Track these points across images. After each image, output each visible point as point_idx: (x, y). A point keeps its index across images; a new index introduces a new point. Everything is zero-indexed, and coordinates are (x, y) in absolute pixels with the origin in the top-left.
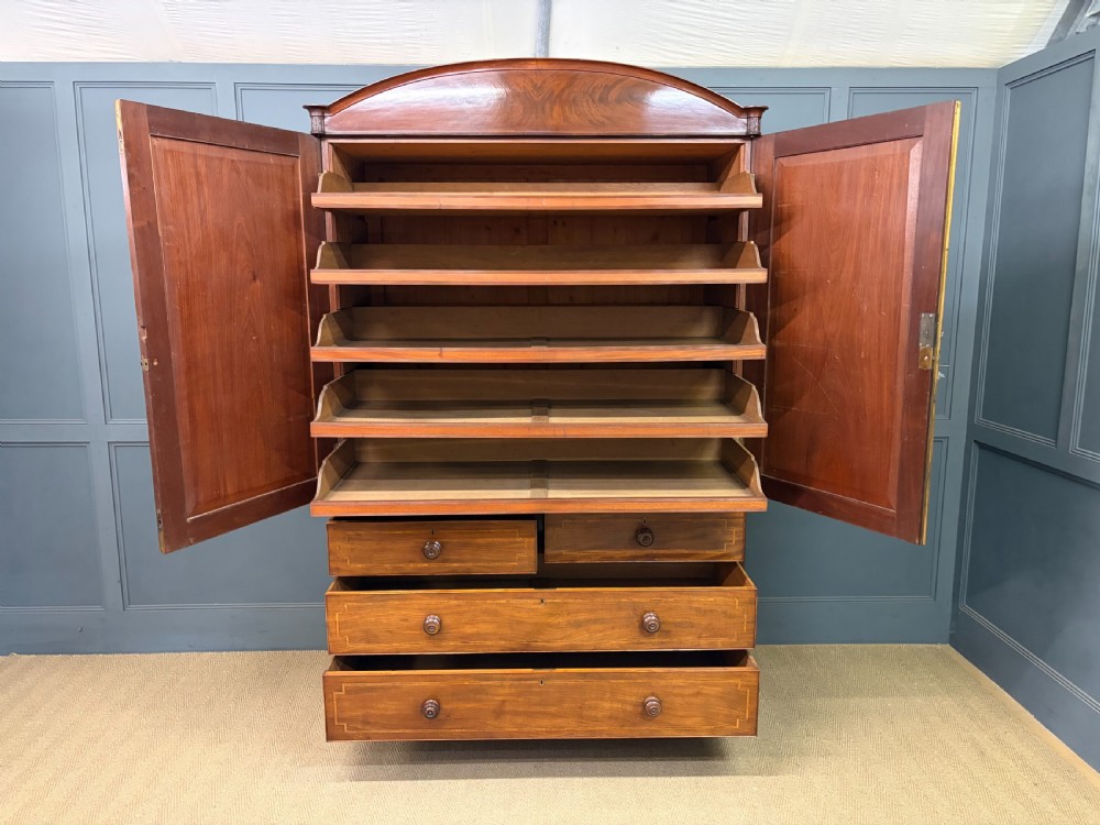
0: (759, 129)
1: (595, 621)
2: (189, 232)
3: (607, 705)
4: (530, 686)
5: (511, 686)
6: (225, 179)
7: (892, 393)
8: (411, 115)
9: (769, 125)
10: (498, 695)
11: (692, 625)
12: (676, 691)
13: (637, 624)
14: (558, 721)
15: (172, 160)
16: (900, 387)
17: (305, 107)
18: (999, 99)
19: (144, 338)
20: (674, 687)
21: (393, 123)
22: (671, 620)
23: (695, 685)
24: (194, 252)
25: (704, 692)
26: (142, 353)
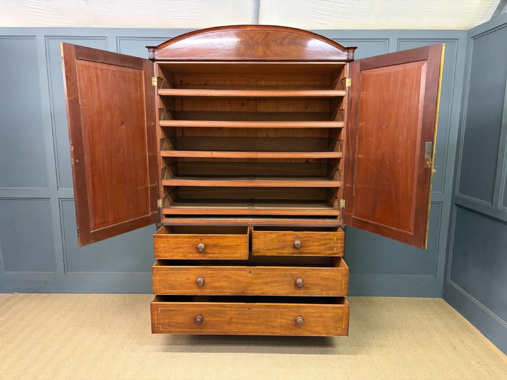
0: (353, 57)
1: (274, 282)
2: (93, 103)
3: (279, 320)
4: (244, 311)
5: (235, 311)
6: (110, 79)
7: (412, 179)
8: (194, 51)
9: (358, 55)
10: (229, 315)
11: (319, 285)
12: (310, 315)
13: (293, 284)
14: (257, 327)
15: (86, 70)
16: (416, 176)
17: (147, 47)
18: (468, 44)
19: (73, 149)
20: (310, 313)
21: (186, 54)
22: (308, 282)
23: (320, 312)
24: (95, 112)
25: (323, 315)
26: (71, 156)
